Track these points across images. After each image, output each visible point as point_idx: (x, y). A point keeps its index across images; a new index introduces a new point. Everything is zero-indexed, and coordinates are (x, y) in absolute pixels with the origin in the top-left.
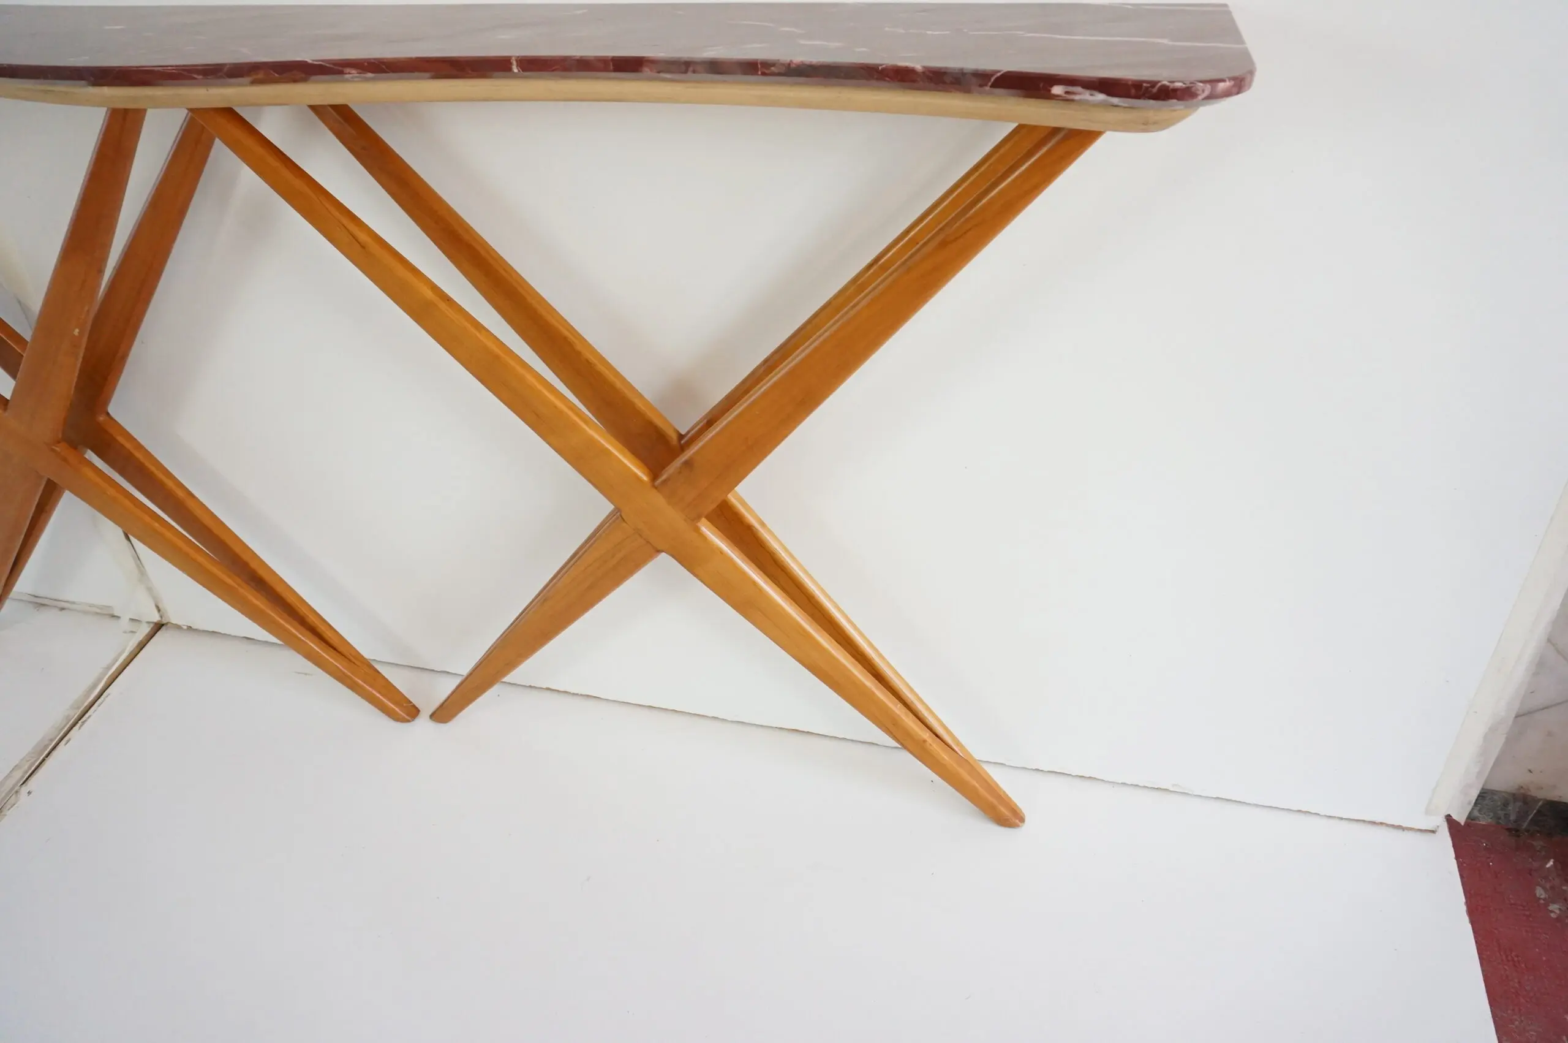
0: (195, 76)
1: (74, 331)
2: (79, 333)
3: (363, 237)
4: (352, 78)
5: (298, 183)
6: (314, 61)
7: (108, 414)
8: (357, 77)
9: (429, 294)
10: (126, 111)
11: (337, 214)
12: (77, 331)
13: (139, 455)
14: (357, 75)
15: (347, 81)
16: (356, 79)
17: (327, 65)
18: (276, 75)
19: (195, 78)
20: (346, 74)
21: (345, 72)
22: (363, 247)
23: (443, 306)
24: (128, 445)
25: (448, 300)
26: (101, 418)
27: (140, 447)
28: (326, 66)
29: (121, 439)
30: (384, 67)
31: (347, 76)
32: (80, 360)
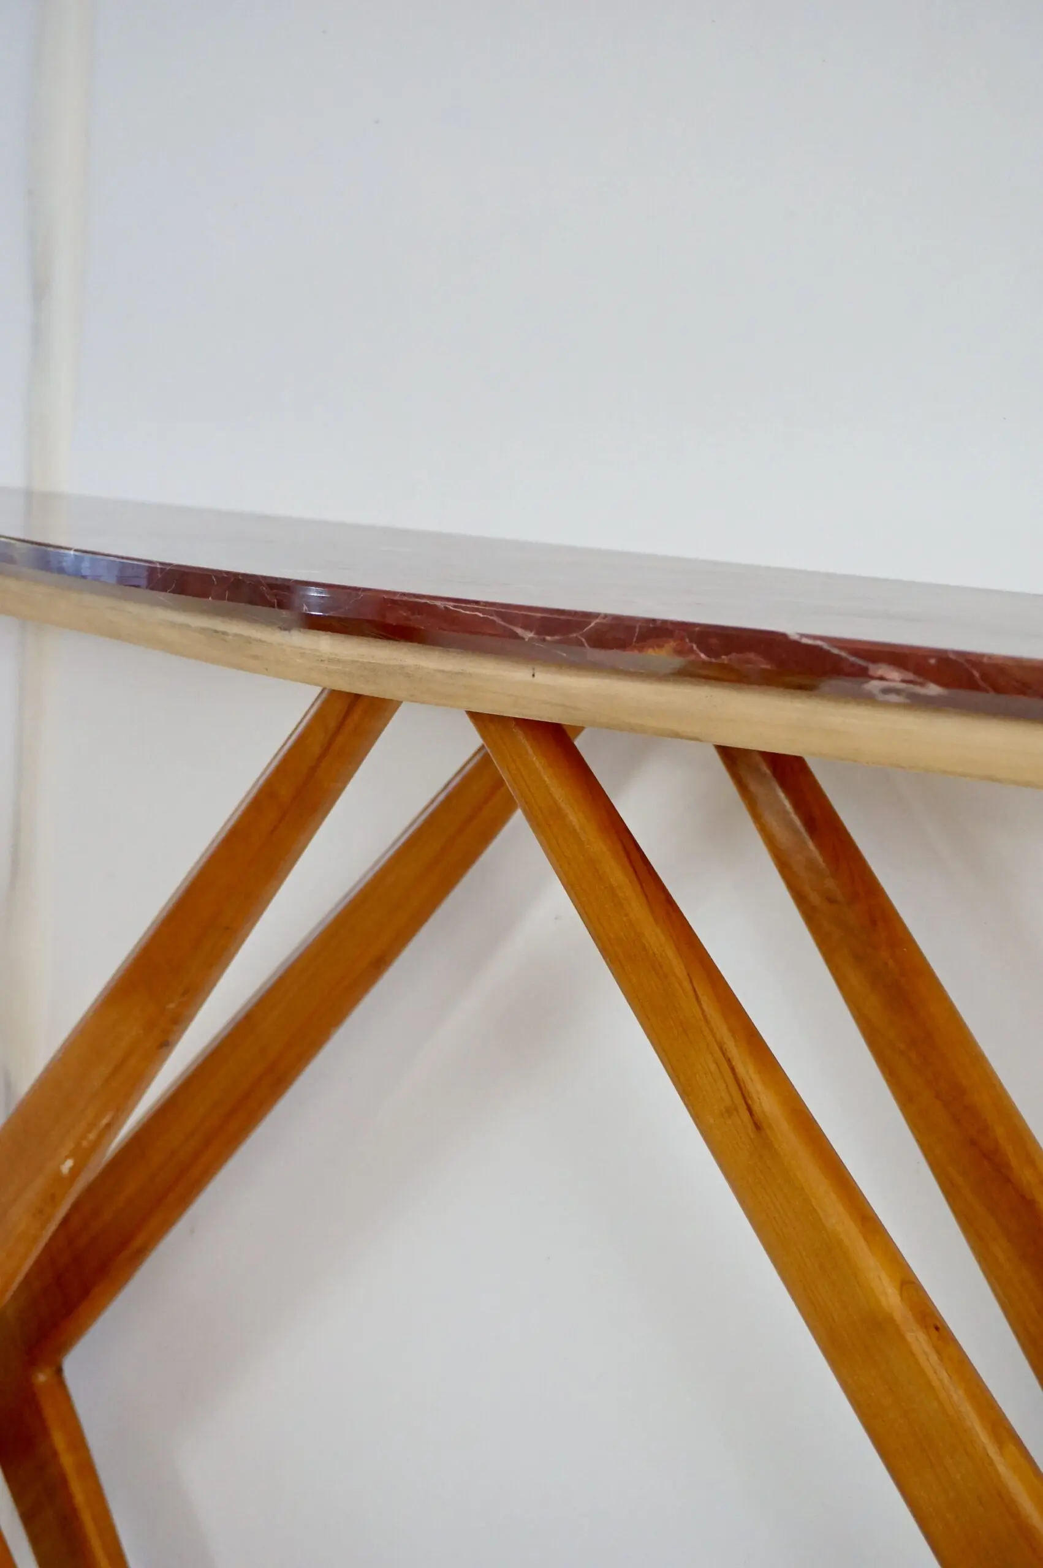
0: (519, 631)
1: (63, 1163)
2: (72, 1169)
3: (767, 1102)
4: (886, 691)
5: (655, 937)
6: (803, 635)
7: (59, 1371)
8: (897, 692)
9: (890, 1298)
10: (356, 698)
11: (723, 1031)
12: (69, 1163)
13: (77, 1488)
14: (903, 686)
15: (868, 699)
16: (893, 698)
17: (835, 651)
18: (703, 656)
19: (516, 636)
20: (873, 678)
21: (871, 672)
22: (758, 1126)
23: (918, 1340)
24: (67, 1461)
25: (937, 1328)
26: (42, 1378)
27: (88, 1469)
28: (828, 652)
29: (59, 1440)
30: (976, 674)
31: (874, 686)
32: (53, 1227)
